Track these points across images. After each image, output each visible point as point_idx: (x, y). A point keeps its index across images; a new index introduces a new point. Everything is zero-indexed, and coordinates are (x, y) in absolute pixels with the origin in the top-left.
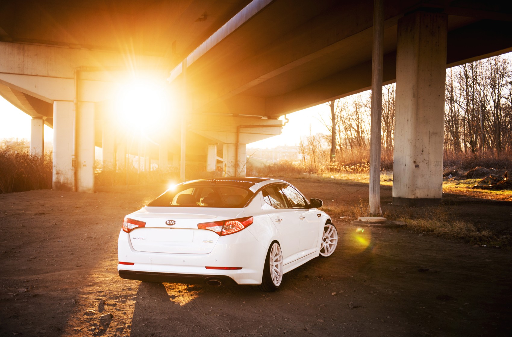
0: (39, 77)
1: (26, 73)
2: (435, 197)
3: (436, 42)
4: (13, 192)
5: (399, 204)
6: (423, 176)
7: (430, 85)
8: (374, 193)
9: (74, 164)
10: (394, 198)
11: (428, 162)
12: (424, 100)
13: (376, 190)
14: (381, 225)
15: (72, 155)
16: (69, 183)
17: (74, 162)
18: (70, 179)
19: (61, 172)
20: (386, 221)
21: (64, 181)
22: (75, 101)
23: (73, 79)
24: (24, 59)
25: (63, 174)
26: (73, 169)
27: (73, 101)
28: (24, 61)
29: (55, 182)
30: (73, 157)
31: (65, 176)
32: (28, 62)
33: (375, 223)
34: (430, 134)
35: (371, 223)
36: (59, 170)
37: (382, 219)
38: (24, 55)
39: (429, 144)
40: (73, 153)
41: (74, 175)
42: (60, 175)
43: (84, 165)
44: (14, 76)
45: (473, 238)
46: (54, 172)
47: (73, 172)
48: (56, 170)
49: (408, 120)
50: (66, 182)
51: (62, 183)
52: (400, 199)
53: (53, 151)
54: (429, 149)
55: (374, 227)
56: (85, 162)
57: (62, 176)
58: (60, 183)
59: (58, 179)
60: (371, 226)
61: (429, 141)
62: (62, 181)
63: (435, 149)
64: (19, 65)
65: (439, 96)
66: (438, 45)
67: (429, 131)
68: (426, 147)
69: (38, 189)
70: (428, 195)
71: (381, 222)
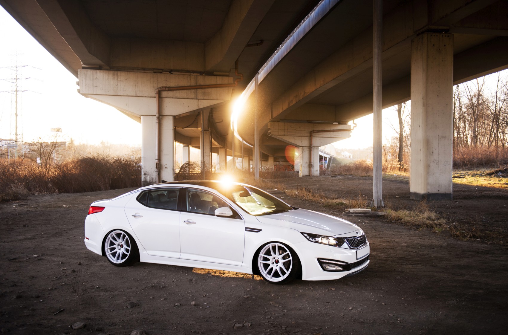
0: (129, 97)
1: (119, 95)
2: (445, 192)
3: (443, 58)
4: (111, 189)
5: (415, 199)
6: (434, 174)
7: (438, 96)
8: (376, 189)
9: (157, 167)
10: (411, 193)
11: (438, 162)
12: (433, 108)
13: (378, 187)
14: (363, 215)
15: (156, 159)
16: (154, 182)
17: (157, 165)
18: (154, 179)
19: (148, 173)
20: (369, 212)
21: (150, 181)
22: (157, 115)
23: (156, 97)
24: (117, 83)
25: (149, 175)
26: (157, 171)
27: (156, 115)
28: (117, 85)
29: (143, 181)
30: (157, 161)
31: (151, 176)
32: (120, 85)
33: (360, 213)
34: (439, 137)
35: (356, 213)
36: (146, 172)
37: (367, 210)
38: (117, 80)
39: (439, 146)
40: (157, 158)
41: (157, 176)
42: (146, 175)
43: (165, 168)
44: (110, 96)
45: (426, 225)
46: (143, 173)
47: (157, 173)
48: (144, 171)
49: (420, 126)
50: (151, 181)
51: (148, 182)
52: (415, 194)
53: (142, 157)
54: (439, 151)
55: (358, 216)
56: (166, 165)
57: (148, 176)
58: (147, 182)
59: (145, 178)
60: (355, 216)
61: (439, 144)
62: (148, 180)
63: (444, 150)
64: (114, 88)
65: (447, 104)
66: (445, 61)
67: (438, 136)
68: (435, 149)
69: (130, 187)
70: (438, 191)
71: (365, 213)
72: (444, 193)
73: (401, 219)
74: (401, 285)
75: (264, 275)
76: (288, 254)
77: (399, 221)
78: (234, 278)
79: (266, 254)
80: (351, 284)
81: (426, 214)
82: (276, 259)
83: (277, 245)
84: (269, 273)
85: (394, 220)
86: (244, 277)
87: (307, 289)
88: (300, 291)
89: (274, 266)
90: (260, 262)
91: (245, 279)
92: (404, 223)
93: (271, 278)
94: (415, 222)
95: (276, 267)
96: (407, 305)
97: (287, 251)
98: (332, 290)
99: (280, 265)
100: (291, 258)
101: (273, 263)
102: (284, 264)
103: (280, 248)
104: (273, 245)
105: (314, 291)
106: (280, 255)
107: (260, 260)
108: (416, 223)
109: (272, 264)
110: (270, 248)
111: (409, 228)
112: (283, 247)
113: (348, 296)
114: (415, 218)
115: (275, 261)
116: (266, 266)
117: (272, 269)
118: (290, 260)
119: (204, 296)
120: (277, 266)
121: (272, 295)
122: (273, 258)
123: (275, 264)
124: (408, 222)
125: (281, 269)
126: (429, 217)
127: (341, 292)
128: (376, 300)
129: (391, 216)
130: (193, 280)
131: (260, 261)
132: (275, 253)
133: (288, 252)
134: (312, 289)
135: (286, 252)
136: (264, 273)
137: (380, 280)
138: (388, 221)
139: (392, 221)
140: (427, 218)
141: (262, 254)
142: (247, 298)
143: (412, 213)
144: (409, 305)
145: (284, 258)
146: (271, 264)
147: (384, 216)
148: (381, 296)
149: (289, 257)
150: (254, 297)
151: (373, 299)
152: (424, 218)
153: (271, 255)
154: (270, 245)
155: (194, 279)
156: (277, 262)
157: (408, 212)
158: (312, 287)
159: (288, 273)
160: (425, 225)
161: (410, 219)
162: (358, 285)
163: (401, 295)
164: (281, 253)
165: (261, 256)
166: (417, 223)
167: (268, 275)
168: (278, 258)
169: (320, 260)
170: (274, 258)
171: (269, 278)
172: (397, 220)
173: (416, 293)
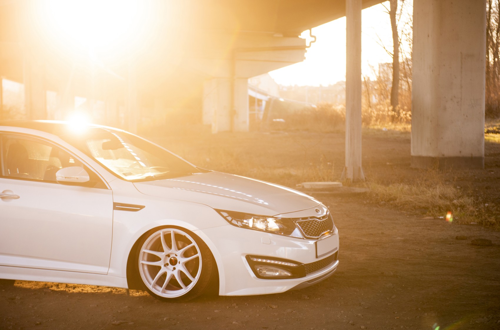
2: (472, 154)
5: (418, 167)
6: (453, 123)
8: (351, 148)
10: (412, 157)
11: (460, 100)
13: (354, 144)
14: (327, 192)
20: (339, 188)
33: (322, 190)
34: (462, 56)
35: (316, 190)
37: (335, 185)
39: (461, 72)
49: (428, 36)
52: (420, 158)
55: (318, 195)
61: (462, 68)
63: (471, 80)
67: (461, 53)
70: (460, 152)
71: (331, 189)
72: (470, 156)
73: (395, 199)
74: (393, 297)
75: (150, 287)
76: (194, 247)
77: (391, 202)
78: (92, 294)
79: (153, 248)
80: (306, 298)
81: (438, 190)
82: (171, 256)
83: (174, 232)
84: (160, 282)
85: (382, 201)
86: (112, 291)
87: (228, 307)
88: (216, 311)
89: (168, 269)
90: (143, 264)
91: (114, 295)
92: (399, 205)
93: (163, 292)
94: (420, 202)
95: (171, 272)
96: (404, 327)
97: (191, 243)
98: (273, 309)
99: (180, 267)
100: (199, 254)
101: (167, 264)
102: (187, 264)
103: (178, 237)
104: (166, 233)
105: (240, 311)
106: (179, 249)
107: (143, 260)
108: (421, 204)
109: (165, 266)
110: (160, 238)
111: (409, 213)
112: (185, 236)
113: (300, 316)
114: (420, 197)
115: (171, 260)
116: (153, 270)
117: (164, 275)
118: (198, 258)
119: (37, 324)
120: (174, 269)
121: (165, 319)
122: (166, 256)
123: (171, 267)
124: (406, 204)
125: (181, 273)
126: (443, 195)
127: (289, 310)
128: (351, 322)
129: (377, 194)
130: (15, 299)
131: (143, 262)
132: (170, 247)
133: (194, 243)
134: (236, 307)
135: (189, 244)
136: (150, 283)
137: (358, 290)
138: (371, 202)
139: (378, 203)
140: (439, 196)
141: (145, 250)
142: (118, 325)
143: (414, 189)
144: (407, 328)
145: (186, 255)
146: (162, 266)
147: (365, 194)
148: (360, 315)
149: (196, 253)
150: (132, 323)
151: (344, 321)
152: (435, 195)
153: (162, 251)
154: (161, 232)
155: (17, 297)
156: (174, 262)
157: (407, 187)
158: (237, 305)
159: (194, 281)
160: (437, 207)
161: (411, 198)
162: (319, 299)
163: (394, 313)
164: (180, 246)
165: (144, 253)
166: (423, 205)
167: (158, 288)
168: (176, 255)
169: (252, 259)
170: (168, 256)
171: (159, 292)
172: (388, 201)
173: (419, 309)
